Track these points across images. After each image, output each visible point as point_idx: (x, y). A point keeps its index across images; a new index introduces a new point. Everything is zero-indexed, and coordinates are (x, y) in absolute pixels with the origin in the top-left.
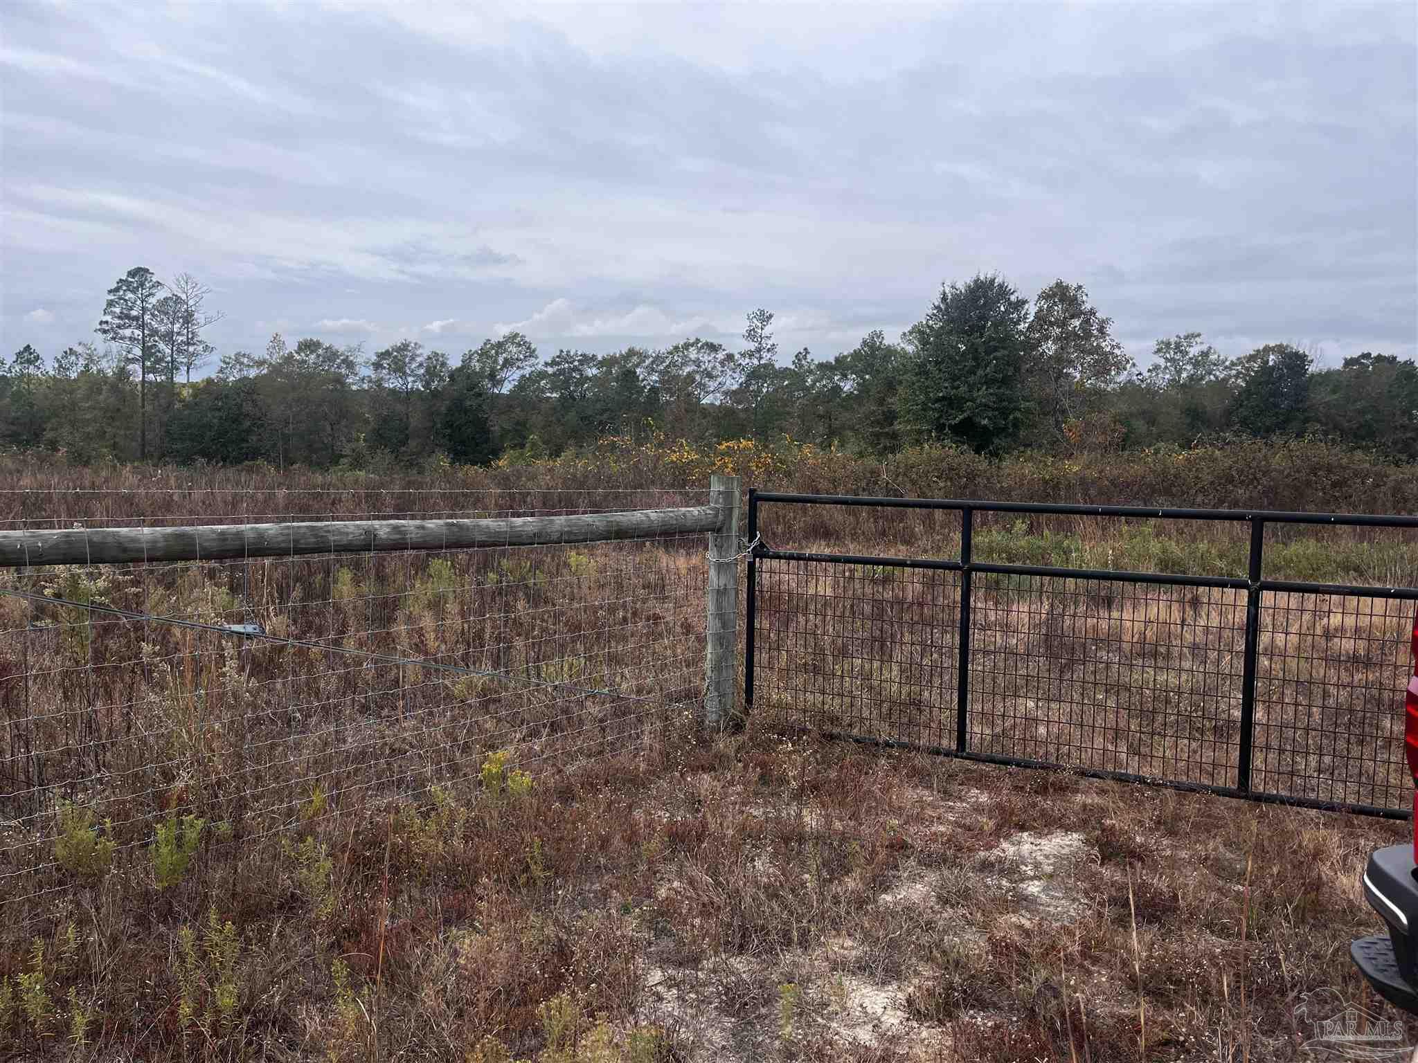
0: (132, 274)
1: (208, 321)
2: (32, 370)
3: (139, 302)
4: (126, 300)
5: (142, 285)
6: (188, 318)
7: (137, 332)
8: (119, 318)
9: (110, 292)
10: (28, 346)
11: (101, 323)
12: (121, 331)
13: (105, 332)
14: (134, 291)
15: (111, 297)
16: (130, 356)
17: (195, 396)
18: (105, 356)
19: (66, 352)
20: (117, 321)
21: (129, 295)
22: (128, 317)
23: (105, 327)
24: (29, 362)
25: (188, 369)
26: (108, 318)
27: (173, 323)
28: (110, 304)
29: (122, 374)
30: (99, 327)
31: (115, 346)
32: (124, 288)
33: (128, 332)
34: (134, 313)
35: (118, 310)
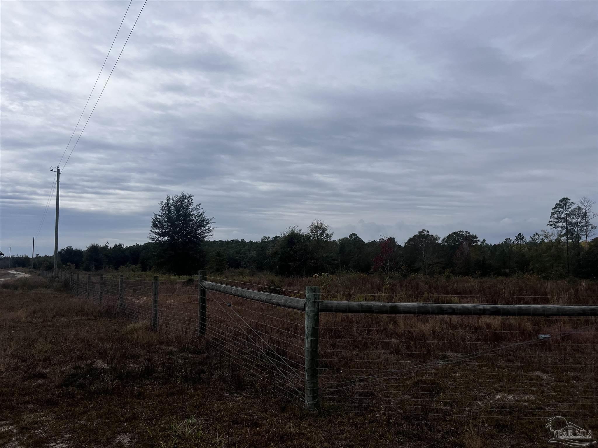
0: (561, 201)
1: (595, 216)
2: (521, 242)
3: (564, 212)
4: (559, 212)
5: (565, 205)
6: (585, 215)
7: (564, 224)
8: (556, 219)
9: (553, 209)
10: (520, 233)
11: (550, 222)
12: (557, 224)
13: (551, 225)
14: (562, 208)
15: (553, 211)
16: (562, 234)
17: (590, 248)
18: (552, 234)
19: (534, 234)
20: (556, 220)
21: (561, 209)
22: (560, 218)
23: (551, 223)
24: (521, 239)
25: (587, 237)
26: (552, 220)
27: (578, 218)
28: (553, 214)
29: (558, 241)
30: (549, 223)
31: (555, 230)
32: (558, 207)
33: (560, 224)
34: (562, 216)
35: (556, 216)
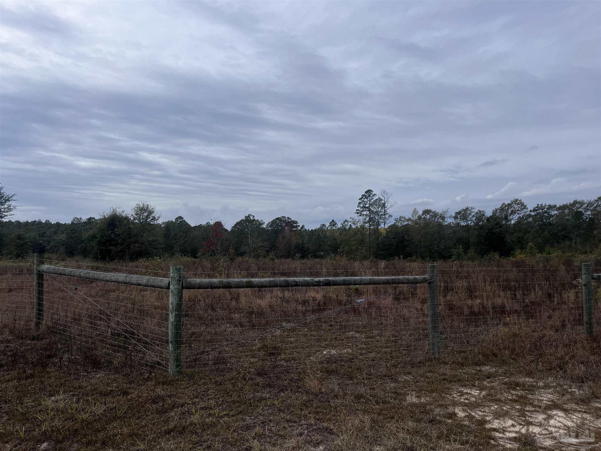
0: (366, 192)
1: (391, 206)
2: (334, 228)
3: (368, 202)
4: (364, 202)
5: (369, 196)
6: (384, 206)
7: (368, 212)
8: (362, 208)
9: (359, 199)
10: (333, 220)
11: (357, 210)
12: (363, 213)
13: (358, 213)
14: (367, 199)
15: (360, 201)
16: (366, 221)
17: (387, 234)
18: (359, 221)
19: (344, 221)
20: (361, 209)
21: (366, 200)
22: (365, 207)
23: (358, 212)
24: (334, 225)
25: (385, 224)
26: (359, 208)
27: (378, 208)
28: (360, 203)
29: (363, 227)
30: (356, 212)
31: (361, 217)
32: (364, 197)
33: (365, 213)
34: (367, 206)
35: (362, 205)
